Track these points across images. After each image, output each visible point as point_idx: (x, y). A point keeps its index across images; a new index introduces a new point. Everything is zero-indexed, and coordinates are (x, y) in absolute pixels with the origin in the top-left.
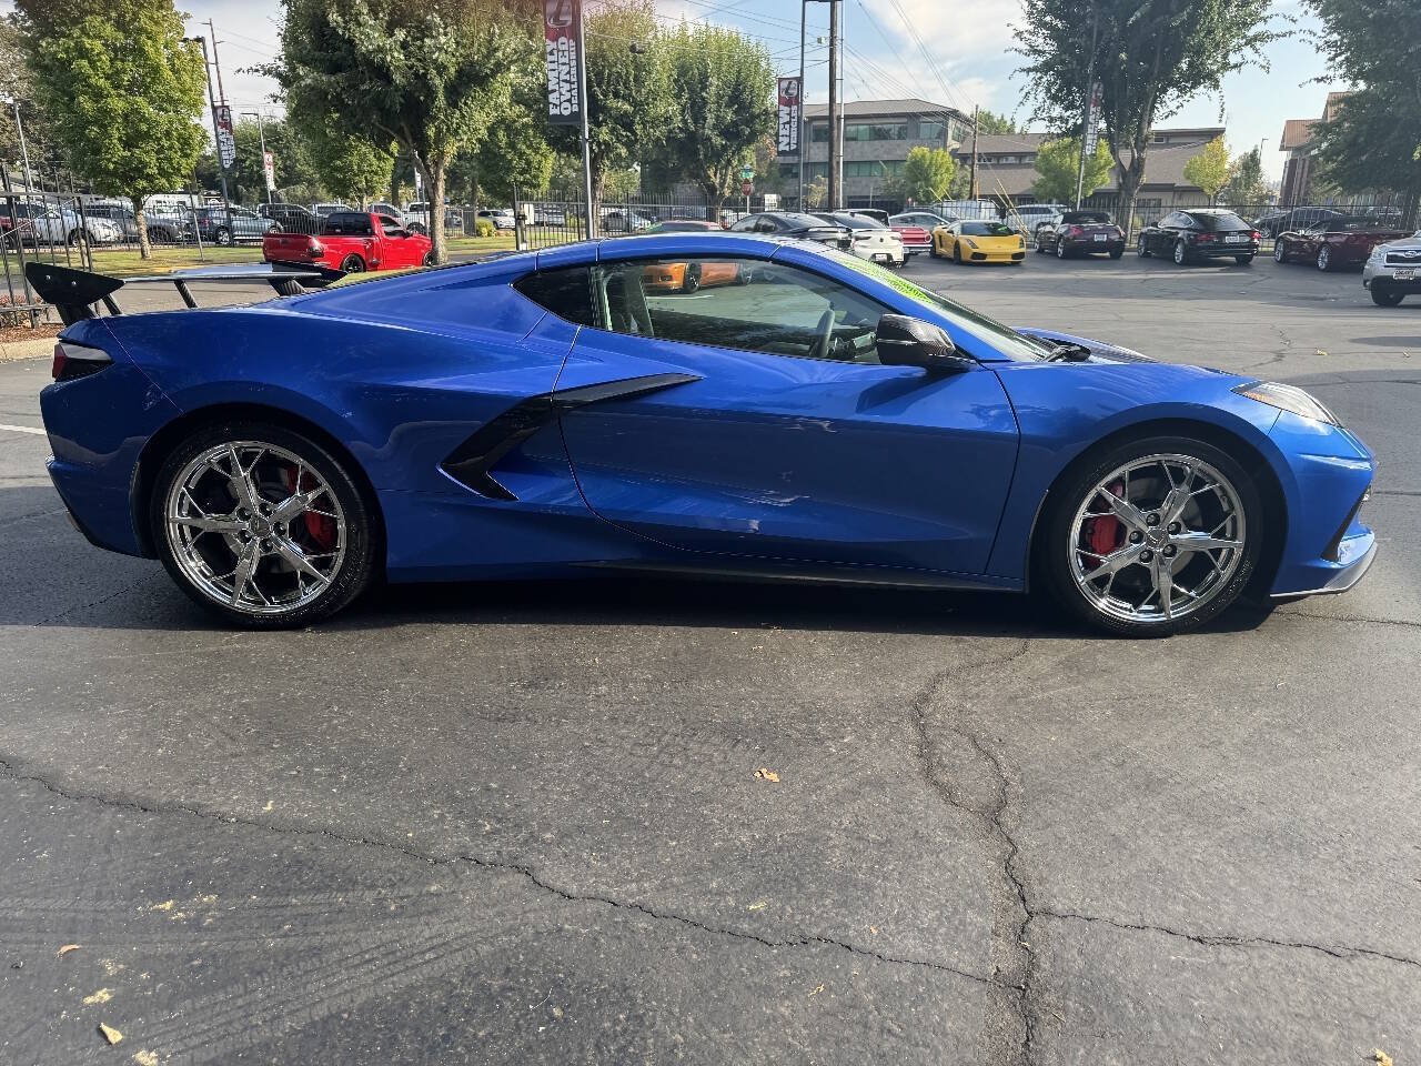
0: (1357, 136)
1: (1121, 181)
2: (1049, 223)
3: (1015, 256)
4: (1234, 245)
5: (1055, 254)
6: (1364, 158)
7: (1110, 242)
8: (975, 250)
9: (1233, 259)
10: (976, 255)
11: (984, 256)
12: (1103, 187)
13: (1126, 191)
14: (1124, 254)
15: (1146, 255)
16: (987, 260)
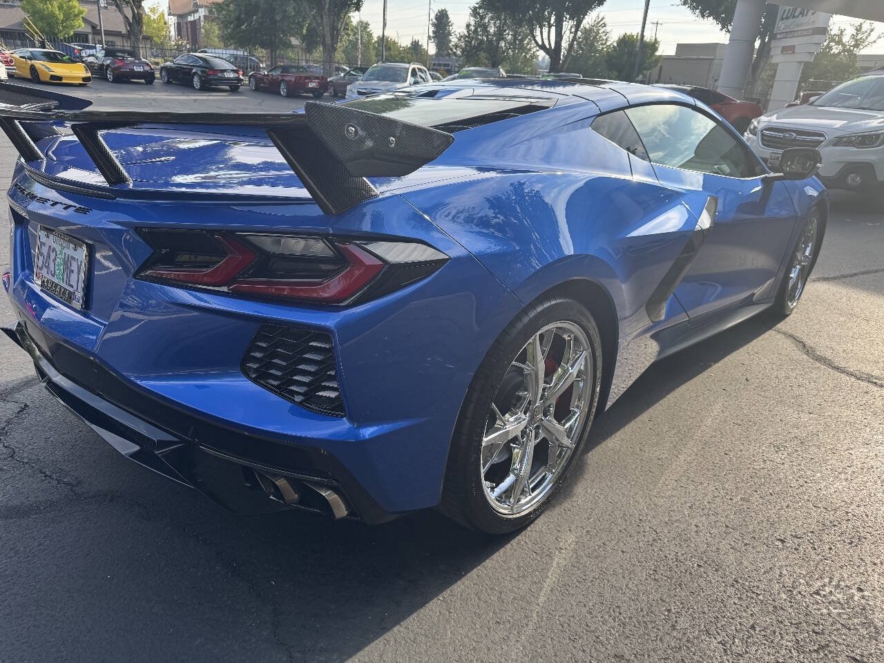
0: (240, 14)
1: (129, 28)
2: (93, 55)
3: (85, 79)
4: (229, 79)
5: (106, 79)
6: (243, 27)
7: (146, 72)
8: (52, 73)
9: (227, 88)
10: (53, 77)
11: (60, 78)
12: (80, 29)
13: (134, 35)
14: (155, 81)
15: (168, 83)
16: (63, 81)
